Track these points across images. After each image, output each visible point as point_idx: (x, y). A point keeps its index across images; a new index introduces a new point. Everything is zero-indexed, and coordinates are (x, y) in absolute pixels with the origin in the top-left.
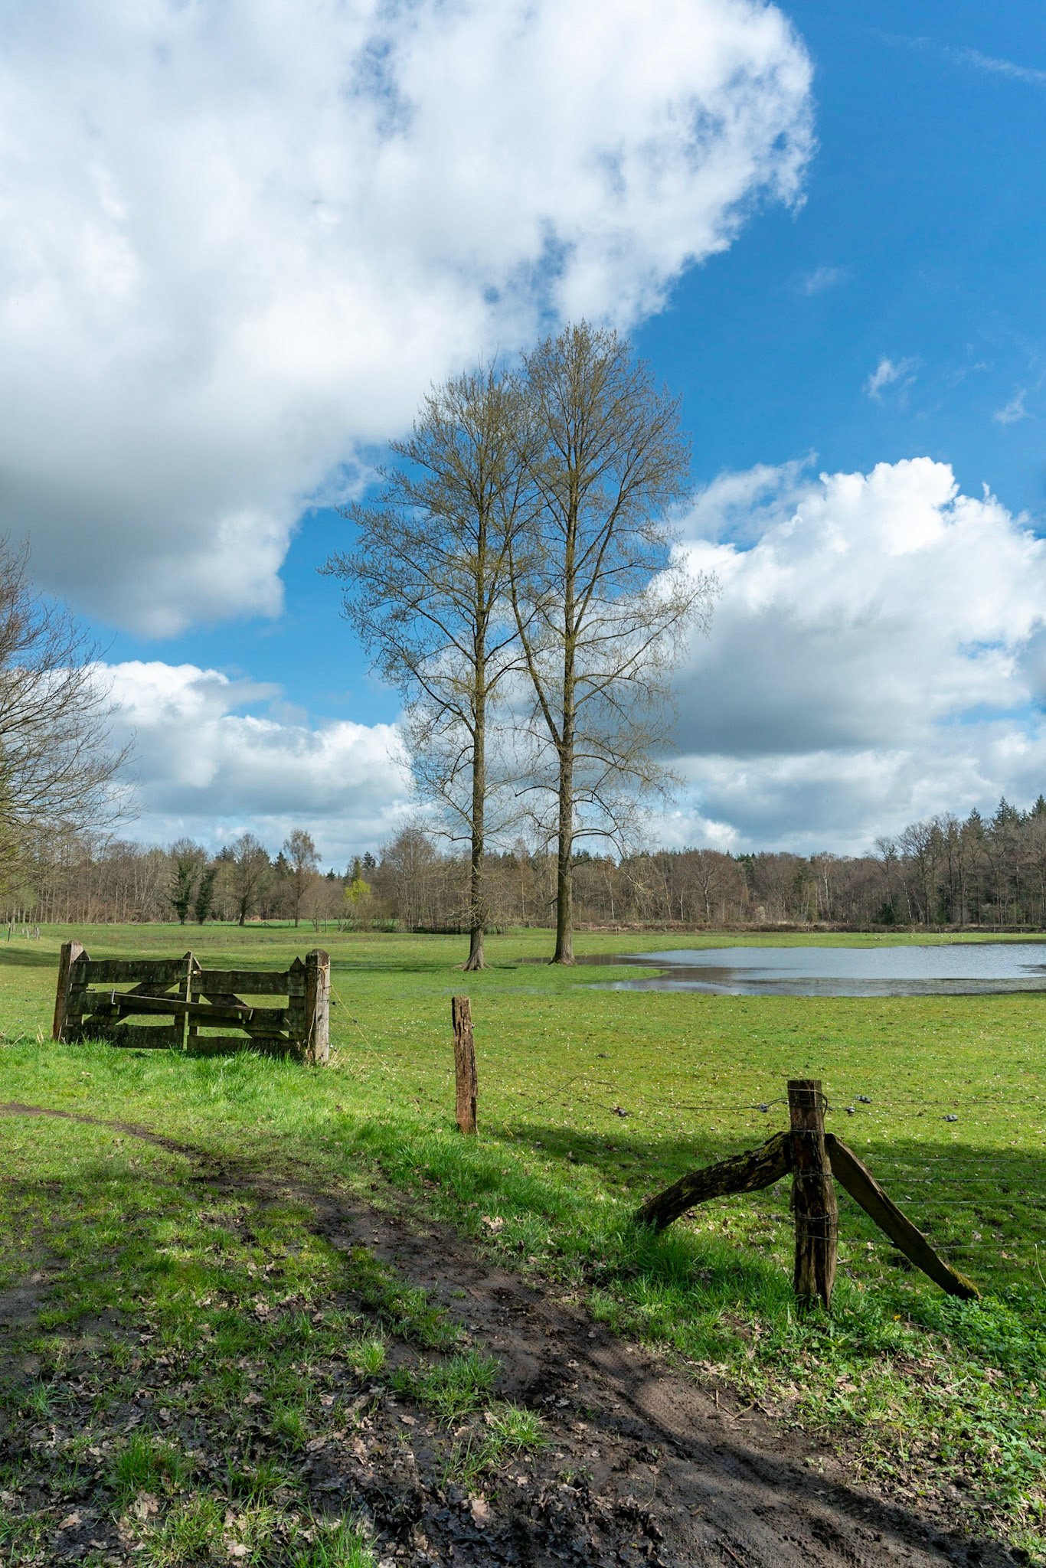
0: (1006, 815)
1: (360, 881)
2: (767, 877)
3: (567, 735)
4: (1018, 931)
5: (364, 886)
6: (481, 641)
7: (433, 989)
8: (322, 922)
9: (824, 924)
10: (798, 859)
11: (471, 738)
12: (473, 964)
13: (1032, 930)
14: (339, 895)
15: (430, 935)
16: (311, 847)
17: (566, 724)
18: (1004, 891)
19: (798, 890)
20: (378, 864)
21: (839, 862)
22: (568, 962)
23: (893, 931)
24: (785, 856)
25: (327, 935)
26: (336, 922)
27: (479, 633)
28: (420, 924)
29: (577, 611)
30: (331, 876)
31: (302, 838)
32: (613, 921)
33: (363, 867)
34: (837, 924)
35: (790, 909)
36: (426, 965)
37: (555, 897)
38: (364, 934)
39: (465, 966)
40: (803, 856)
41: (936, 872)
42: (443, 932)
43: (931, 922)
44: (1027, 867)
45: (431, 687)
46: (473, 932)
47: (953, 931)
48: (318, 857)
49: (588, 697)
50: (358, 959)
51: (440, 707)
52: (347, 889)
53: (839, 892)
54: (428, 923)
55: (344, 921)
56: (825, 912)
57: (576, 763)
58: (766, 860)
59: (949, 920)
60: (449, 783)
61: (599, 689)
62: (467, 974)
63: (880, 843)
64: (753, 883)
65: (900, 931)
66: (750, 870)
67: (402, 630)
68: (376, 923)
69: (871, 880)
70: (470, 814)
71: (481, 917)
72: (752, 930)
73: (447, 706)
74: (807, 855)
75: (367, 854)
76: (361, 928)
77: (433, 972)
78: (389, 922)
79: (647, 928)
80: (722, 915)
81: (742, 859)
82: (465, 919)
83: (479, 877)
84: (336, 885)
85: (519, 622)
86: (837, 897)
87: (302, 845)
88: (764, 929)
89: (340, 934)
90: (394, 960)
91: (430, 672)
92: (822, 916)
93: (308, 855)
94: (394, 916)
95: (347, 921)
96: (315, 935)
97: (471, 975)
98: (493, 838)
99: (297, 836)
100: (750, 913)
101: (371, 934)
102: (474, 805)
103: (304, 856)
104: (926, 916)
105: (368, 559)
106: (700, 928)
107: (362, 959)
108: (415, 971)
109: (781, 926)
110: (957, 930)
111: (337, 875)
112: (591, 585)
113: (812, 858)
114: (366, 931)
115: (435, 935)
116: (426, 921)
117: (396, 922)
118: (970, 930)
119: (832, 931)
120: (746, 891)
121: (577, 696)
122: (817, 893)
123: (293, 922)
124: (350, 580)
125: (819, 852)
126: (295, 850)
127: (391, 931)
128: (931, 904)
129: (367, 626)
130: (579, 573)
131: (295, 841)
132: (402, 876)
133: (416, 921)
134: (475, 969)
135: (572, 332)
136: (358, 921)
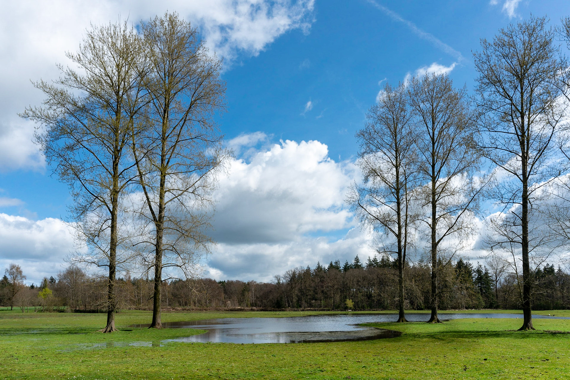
0: (319, 269)
1: (47, 289)
2: (231, 290)
3: (161, 217)
4: (324, 310)
5: (49, 291)
6: (117, 165)
7: (86, 344)
8: (26, 308)
9: (254, 308)
10: (243, 283)
11: (110, 215)
12: (109, 329)
13: (329, 310)
14: (36, 296)
15: (83, 314)
16: (21, 272)
17: (160, 212)
18: (320, 296)
19: (243, 294)
20: (57, 282)
21: (258, 285)
22: (159, 327)
23: (280, 311)
24: (238, 282)
25: (28, 314)
26: (34, 307)
27: (115, 160)
28: (78, 309)
29: (167, 157)
30: (32, 287)
31: (15, 268)
32: (169, 307)
33: (49, 283)
34: (258, 308)
35: (240, 302)
36: (82, 329)
37: (153, 296)
38: (48, 313)
39: (104, 330)
40: (245, 282)
41: (296, 288)
42: (90, 312)
43: (294, 307)
44: (328, 287)
45: (87, 185)
46: (110, 314)
47: (302, 311)
48: (24, 277)
49: (171, 200)
50: (43, 327)
51: (93, 198)
52: (40, 292)
53: (258, 296)
54: (82, 308)
55: (38, 307)
56: (253, 303)
57: (165, 231)
58: (230, 283)
59: (300, 307)
60: (97, 237)
61: (176, 197)
62: (106, 334)
63: (276, 277)
64: (225, 292)
65: (283, 311)
66: (224, 287)
67: (71, 156)
68: (55, 308)
69: (270, 291)
70: (109, 253)
71: (113, 305)
72: (227, 310)
73: (97, 197)
74: (246, 281)
75: (52, 277)
76: (47, 310)
77: (86, 333)
78: (62, 308)
79: (183, 310)
80: (214, 304)
81: (220, 282)
82: (105, 307)
83: (112, 285)
84: (34, 291)
85: (136, 160)
86: (257, 298)
87: (16, 271)
88: (232, 310)
89: (35, 313)
90: (63, 327)
91: (88, 177)
92: (252, 305)
93: (19, 276)
94: (64, 305)
95: (40, 307)
96: (21, 314)
97: (107, 335)
98: (121, 266)
99: (13, 267)
100: (225, 304)
101: (53, 313)
102: (111, 249)
103: (16, 276)
104: (292, 305)
105: (51, 112)
106: (205, 310)
107: (45, 327)
108: (75, 333)
109: (239, 309)
110: (303, 310)
111: (35, 286)
112: (175, 146)
113: (248, 283)
114: (50, 312)
115: (85, 314)
116: (81, 307)
117: (65, 308)
118: (308, 310)
119: (258, 311)
120: (223, 295)
121: (166, 199)
122: (250, 297)
123: (10, 308)
124: (40, 123)
125: (251, 280)
126: (11, 274)
127: (63, 312)
128: (294, 300)
129: (50, 150)
130: (169, 139)
131: (11, 269)
132: (69, 287)
133: (75, 307)
134: (110, 331)
135: (168, 16)
136: (45, 307)
